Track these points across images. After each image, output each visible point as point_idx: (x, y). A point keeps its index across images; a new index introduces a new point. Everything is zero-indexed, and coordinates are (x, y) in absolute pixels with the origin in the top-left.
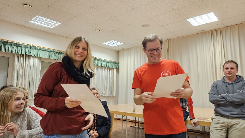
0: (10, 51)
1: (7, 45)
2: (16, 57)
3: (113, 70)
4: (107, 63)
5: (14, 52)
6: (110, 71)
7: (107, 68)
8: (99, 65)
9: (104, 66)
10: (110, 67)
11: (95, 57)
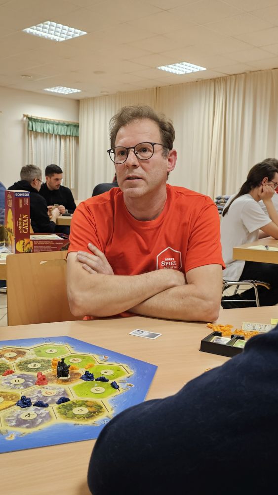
3: (68, 140)
4: (56, 126)
6: (62, 141)
7: (56, 136)
8: (39, 130)
9: (48, 132)
10: (61, 134)
11: (30, 115)
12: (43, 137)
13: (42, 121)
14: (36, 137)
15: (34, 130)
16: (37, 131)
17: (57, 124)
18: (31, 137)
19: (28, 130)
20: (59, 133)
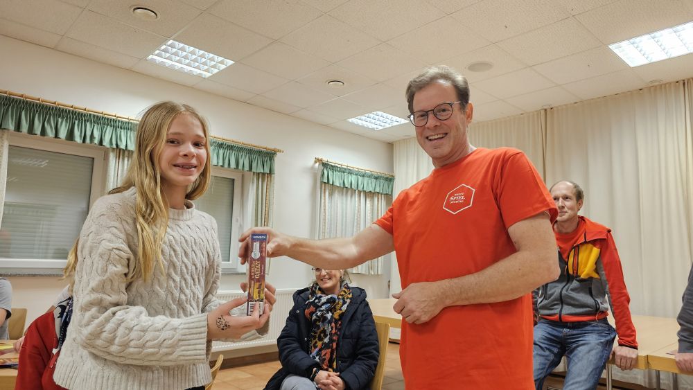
0: (96, 141)
1: (88, 125)
2: (112, 157)
3: (376, 199)
5: (106, 143)
6: (368, 200)
7: (360, 192)
8: (337, 184)
9: (349, 187)
10: (368, 191)
11: (325, 159)
12: (342, 194)
13: (343, 170)
14: (331, 195)
15: (331, 183)
16: (335, 184)
17: (363, 176)
18: (325, 193)
19: (322, 182)
20: (365, 189)
